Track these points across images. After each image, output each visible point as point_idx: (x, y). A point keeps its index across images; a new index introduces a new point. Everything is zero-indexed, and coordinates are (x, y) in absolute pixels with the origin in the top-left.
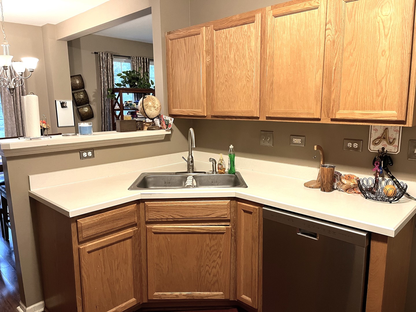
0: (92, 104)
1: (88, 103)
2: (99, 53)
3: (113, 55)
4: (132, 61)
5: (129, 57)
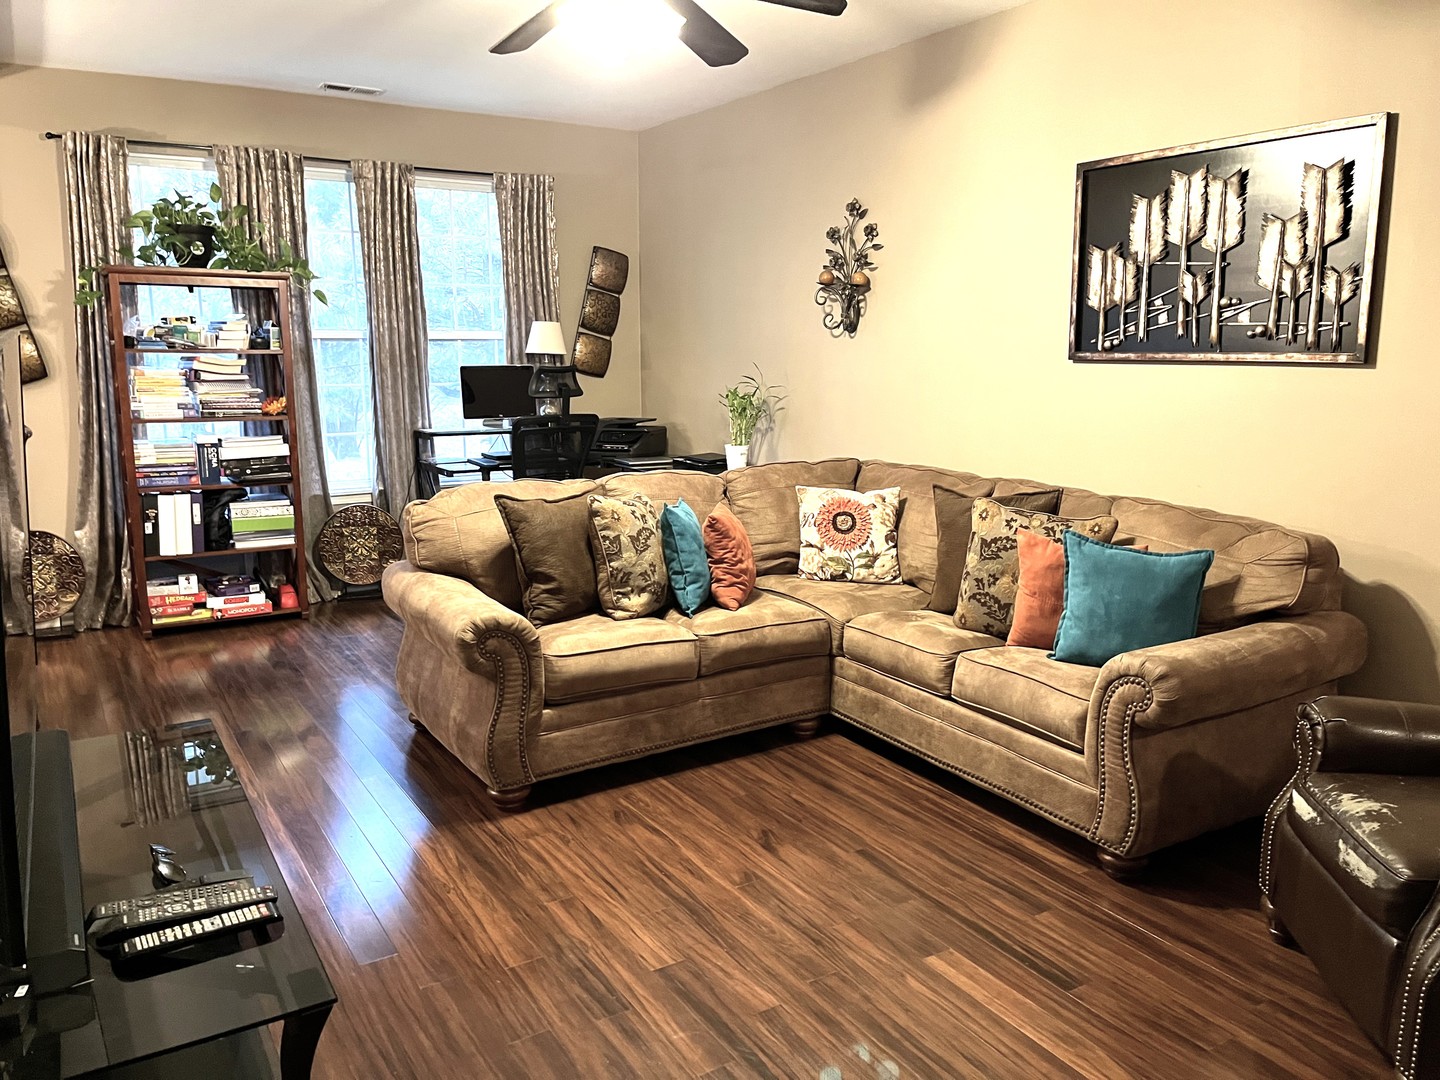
0: (45, 326)
1: (25, 322)
2: (64, 137)
3: (129, 142)
4: (218, 163)
5: (209, 150)
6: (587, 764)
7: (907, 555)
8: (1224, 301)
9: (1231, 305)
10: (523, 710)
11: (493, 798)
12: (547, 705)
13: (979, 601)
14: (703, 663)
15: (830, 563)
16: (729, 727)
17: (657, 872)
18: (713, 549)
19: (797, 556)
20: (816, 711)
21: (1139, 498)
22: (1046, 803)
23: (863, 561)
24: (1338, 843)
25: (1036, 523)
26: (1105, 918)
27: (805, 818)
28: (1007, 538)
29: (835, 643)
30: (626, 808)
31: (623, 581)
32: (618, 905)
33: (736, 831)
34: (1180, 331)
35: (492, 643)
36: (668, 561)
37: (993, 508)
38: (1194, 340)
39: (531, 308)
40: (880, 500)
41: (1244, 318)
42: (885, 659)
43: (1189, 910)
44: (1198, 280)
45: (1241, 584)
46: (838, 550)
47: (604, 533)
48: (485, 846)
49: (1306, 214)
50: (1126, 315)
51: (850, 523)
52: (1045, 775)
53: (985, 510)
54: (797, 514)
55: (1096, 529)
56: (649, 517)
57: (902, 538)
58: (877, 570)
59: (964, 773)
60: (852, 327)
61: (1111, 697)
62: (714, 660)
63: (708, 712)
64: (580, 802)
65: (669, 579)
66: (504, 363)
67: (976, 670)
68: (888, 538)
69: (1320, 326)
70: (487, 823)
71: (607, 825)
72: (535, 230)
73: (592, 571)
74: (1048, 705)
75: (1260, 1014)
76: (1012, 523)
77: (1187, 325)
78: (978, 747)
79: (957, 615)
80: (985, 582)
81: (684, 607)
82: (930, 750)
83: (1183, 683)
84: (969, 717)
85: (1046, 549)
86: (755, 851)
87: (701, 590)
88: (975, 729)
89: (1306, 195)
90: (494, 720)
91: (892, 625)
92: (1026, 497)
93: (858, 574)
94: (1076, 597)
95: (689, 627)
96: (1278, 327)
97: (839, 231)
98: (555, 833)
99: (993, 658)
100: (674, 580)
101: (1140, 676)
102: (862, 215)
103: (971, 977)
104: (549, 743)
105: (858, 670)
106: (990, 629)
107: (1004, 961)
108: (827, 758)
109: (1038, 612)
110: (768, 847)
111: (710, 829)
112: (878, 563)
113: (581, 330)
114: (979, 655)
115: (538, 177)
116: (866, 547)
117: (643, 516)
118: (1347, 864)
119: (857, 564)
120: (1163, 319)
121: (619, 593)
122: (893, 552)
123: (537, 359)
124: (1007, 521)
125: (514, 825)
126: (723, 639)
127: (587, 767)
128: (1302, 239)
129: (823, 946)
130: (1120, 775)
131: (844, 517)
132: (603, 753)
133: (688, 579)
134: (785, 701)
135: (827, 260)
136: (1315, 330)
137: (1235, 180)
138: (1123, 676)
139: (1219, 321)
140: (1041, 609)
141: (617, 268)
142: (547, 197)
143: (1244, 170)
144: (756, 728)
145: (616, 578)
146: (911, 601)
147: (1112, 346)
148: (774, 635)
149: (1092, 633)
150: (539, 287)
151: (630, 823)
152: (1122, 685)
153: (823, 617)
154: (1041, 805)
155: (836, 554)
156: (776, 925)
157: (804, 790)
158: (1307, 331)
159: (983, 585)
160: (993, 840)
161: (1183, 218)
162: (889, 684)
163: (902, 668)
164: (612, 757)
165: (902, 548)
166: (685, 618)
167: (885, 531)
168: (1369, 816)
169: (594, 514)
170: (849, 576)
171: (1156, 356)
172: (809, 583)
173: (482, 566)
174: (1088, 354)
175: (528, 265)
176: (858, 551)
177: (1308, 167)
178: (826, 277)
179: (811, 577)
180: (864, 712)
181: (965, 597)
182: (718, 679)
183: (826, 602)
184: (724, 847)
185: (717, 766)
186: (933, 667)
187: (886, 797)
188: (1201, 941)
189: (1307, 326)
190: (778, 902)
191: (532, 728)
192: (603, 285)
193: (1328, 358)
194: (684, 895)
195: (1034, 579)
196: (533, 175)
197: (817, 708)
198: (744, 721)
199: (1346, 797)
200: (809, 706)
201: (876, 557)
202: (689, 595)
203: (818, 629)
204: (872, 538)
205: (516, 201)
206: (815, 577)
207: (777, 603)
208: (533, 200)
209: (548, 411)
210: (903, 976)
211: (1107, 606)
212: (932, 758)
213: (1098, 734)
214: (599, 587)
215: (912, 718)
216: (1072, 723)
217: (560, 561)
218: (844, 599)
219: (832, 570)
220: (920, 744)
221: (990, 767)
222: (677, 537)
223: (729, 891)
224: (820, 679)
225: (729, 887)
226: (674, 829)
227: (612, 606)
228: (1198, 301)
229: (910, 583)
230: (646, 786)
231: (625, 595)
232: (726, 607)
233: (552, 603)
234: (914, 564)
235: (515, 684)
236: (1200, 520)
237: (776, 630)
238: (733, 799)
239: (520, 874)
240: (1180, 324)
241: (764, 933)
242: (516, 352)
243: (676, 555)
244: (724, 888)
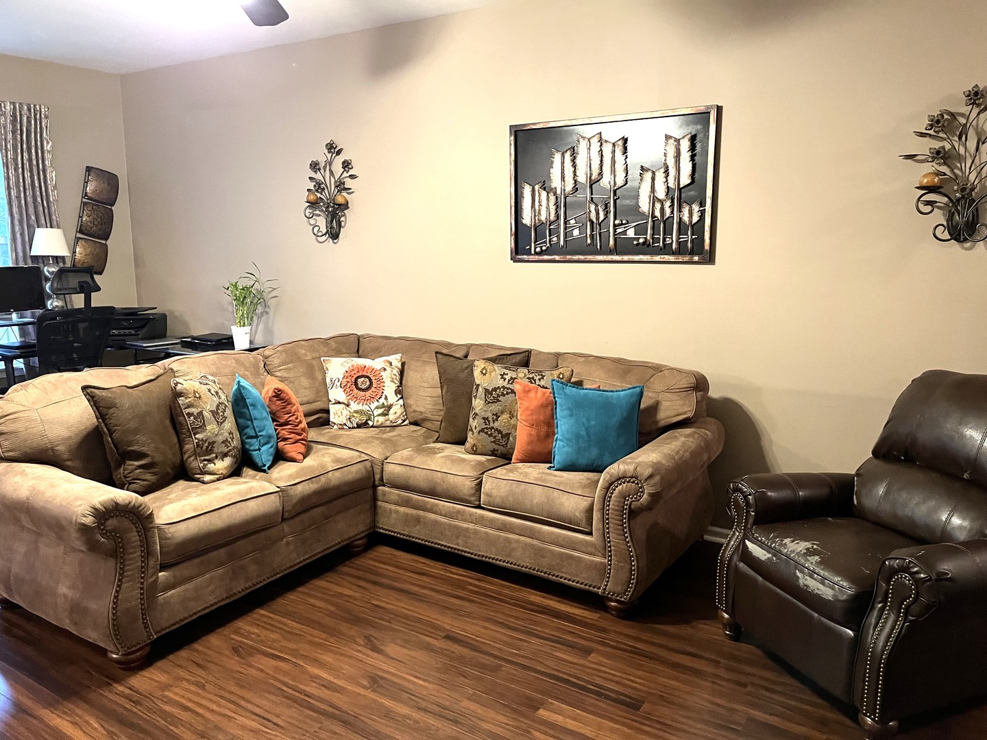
6: (199, 612)
7: (412, 403)
8: (617, 222)
9: (622, 224)
10: (142, 578)
11: (117, 662)
12: (163, 567)
13: (486, 433)
14: (285, 510)
15: (355, 415)
16: (307, 556)
17: (297, 694)
18: (279, 414)
19: (328, 412)
20: (366, 530)
21: (577, 353)
22: (566, 573)
23: (380, 411)
24: (796, 573)
25: (521, 375)
26: (628, 648)
27: (392, 619)
28: (503, 387)
29: (377, 477)
30: (241, 642)
31: (208, 450)
32: (278, 734)
33: (344, 642)
34: (589, 241)
35: (112, 523)
36: (241, 429)
37: (489, 366)
38: (598, 247)
39: (33, 217)
40: (387, 364)
41: (631, 233)
42: (423, 485)
43: (671, 629)
44: (599, 207)
45: (660, 406)
46: (361, 404)
47: (188, 410)
48: (125, 708)
49: (668, 167)
50: (550, 230)
51: (368, 383)
52: (563, 553)
53: (484, 368)
54: (324, 379)
55: (561, 376)
56: (220, 393)
57: (406, 391)
58: (391, 417)
59: (497, 560)
60: (334, 236)
61: (612, 493)
62: (295, 505)
63: (292, 547)
64: (196, 646)
65: (243, 443)
66: (10, 264)
67: (499, 483)
68: (397, 392)
69: (680, 238)
70: (115, 685)
71: (231, 662)
72: (33, 151)
73: (177, 445)
74: (562, 504)
75: (749, 694)
76: (505, 376)
77: (592, 236)
78: (508, 540)
79: (468, 445)
80: (490, 419)
81: (260, 464)
82: (467, 547)
83: (662, 478)
84: (498, 520)
85: (537, 393)
86: (368, 656)
87: (272, 449)
88: (504, 528)
89: (668, 155)
90: (117, 591)
91: (425, 458)
92: (505, 357)
93: (378, 421)
94: (563, 426)
95: (270, 481)
96: (653, 238)
97: (318, 164)
98: (188, 680)
99: (511, 474)
100: (248, 443)
101: (634, 477)
102: (339, 153)
103: (574, 719)
104: (167, 602)
105: (399, 495)
106: (496, 452)
107: (591, 700)
108: (382, 566)
109: (536, 438)
110: (375, 649)
111: (320, 645)
112: (392, 411)
113: (79, 235)
114: (500, 472)
115: (35, 106)
116: (382, 400)
117: (217, 393)
118: (807, 586)
119: (376, 413)
120: (576, 232)
121: (205, 460)
122: (401, 402)
123: (40, 260)
124: (501, 375)
125: (144, 681)
126: (299, 487)
127: (199, 614)
128: (666, 184)
129: (461, 724)
130: (622, 547)
131: (363, 379)
132: (211, 599)
133: (262, 441)
134: (346, 528)
135: (311, 186)
136: (677, 241)
137: (620, 143)
138: (621, 478)
139: (614, 235)
140: (538, 436)
141: (109, 184)
142: (43, 124)
143: (625, 137)
144: (326, 552)
145: (201, 448)
146: (422, 437)
147: (542, 250)
148: (336, 478)
149: (579, 448)
150: (39, 199)
151: (251, 655)
152: (620, 484)
153: (367, 458)
154: (561, 574)
155: (360, 407)
156: (416, 715)
157: (379, 596)
158: (672, 241)
159: (489, 422)
160: (529, 606)
161: (587, 165)
162: (428, 502)
163: (439, 489)
164: (220, 601)
165: (407, 398)
166: (262, 473)
167: (393, 387)
168: (810, 552)
169: (180, 394)
170: (371, 423)
171: (574, 257)
172: (341, 432)
173: (69, 451)
174: (525, 256)
175: (28, 181)
176: (376, 404)
177: (668, 137)
178: (312, 198)
179: (342, 427)
180: (408, 526)
181: (475, 431)
182: (297, 520)
183: (365, 445)
184: (342, 658)
185: (300, 589)
186: (466, 486)
187: (441, 589)
188: (690, 650)
189: (672, 238)
190: (408, 695)
191: (150, 592)
192: (97, 198)
193: (686, 258)
194: (330, 710)
195: (531, 415)
196: (30, 105)
197: (366, 528)
198: (318, 549)
199: (787, 541)
200: (361, 528)
201: (390, 407)
202: (264, 454)
203: (366, 468)
204: (385, 393)
205: (14, 126)
206: (345, 427)
207: (330, 451)
208: (31, 125)
209: (55, 304)
210: (529, 732)
211: (587, 430)
212: (469, 553)
213: (604, 520)
214: (186, 457)
215: (450, 525)
216: (581, 514)
217: (151, 439)
218: (378, 442)
219: (358, 420)
220: (458, 544)
221: (519, 553)
222: (250, 408)
223: (365, 696)
224: (367, 506)
225: (362, 691)
226: (295, 653)
227: (199, 471)
228: (600, 221)
229: (416, 423)
230: (248, 618)
231: (210, 461)
232: (293, 460)
233: (148, 476)
234: (418, 409)
235: (135, 556)
236: (622, 367)
237: (337, 474)
238: (327, 615)
239: (172, 728)
240: (588, 236)
241: (410, 725)
242: (21, 254)
243: (249, 423)
244: (359, 694)
